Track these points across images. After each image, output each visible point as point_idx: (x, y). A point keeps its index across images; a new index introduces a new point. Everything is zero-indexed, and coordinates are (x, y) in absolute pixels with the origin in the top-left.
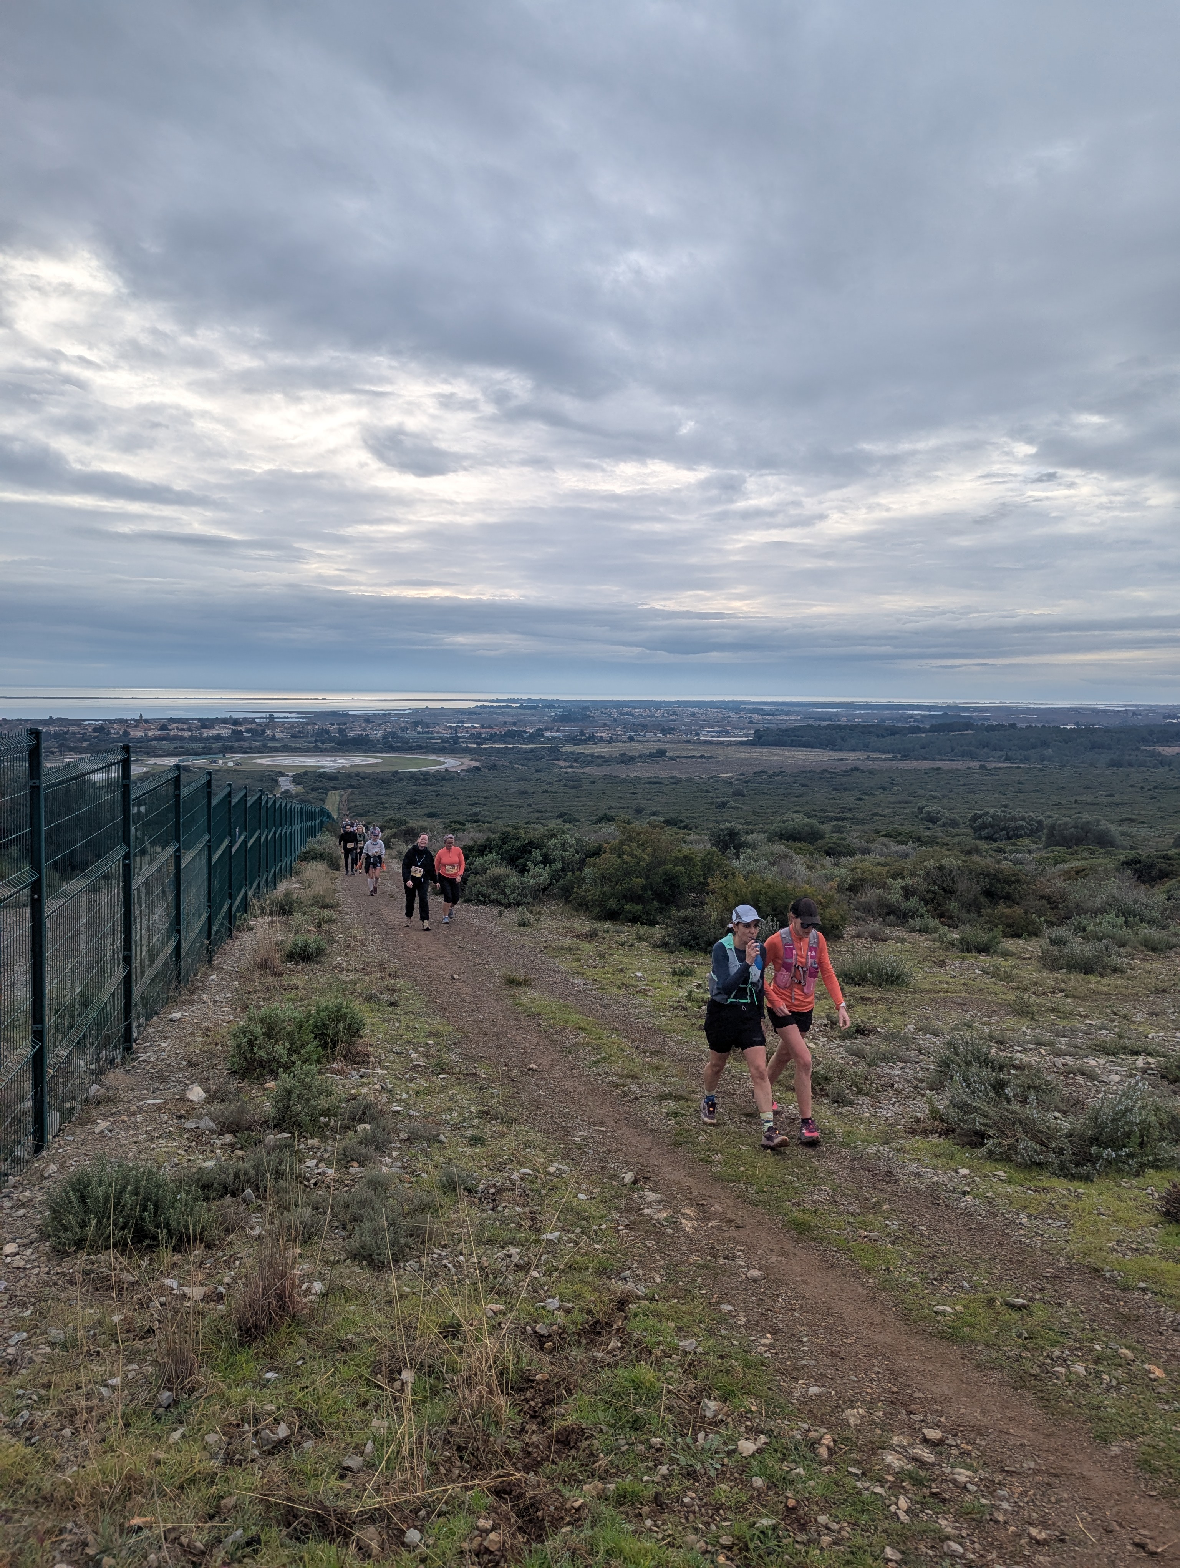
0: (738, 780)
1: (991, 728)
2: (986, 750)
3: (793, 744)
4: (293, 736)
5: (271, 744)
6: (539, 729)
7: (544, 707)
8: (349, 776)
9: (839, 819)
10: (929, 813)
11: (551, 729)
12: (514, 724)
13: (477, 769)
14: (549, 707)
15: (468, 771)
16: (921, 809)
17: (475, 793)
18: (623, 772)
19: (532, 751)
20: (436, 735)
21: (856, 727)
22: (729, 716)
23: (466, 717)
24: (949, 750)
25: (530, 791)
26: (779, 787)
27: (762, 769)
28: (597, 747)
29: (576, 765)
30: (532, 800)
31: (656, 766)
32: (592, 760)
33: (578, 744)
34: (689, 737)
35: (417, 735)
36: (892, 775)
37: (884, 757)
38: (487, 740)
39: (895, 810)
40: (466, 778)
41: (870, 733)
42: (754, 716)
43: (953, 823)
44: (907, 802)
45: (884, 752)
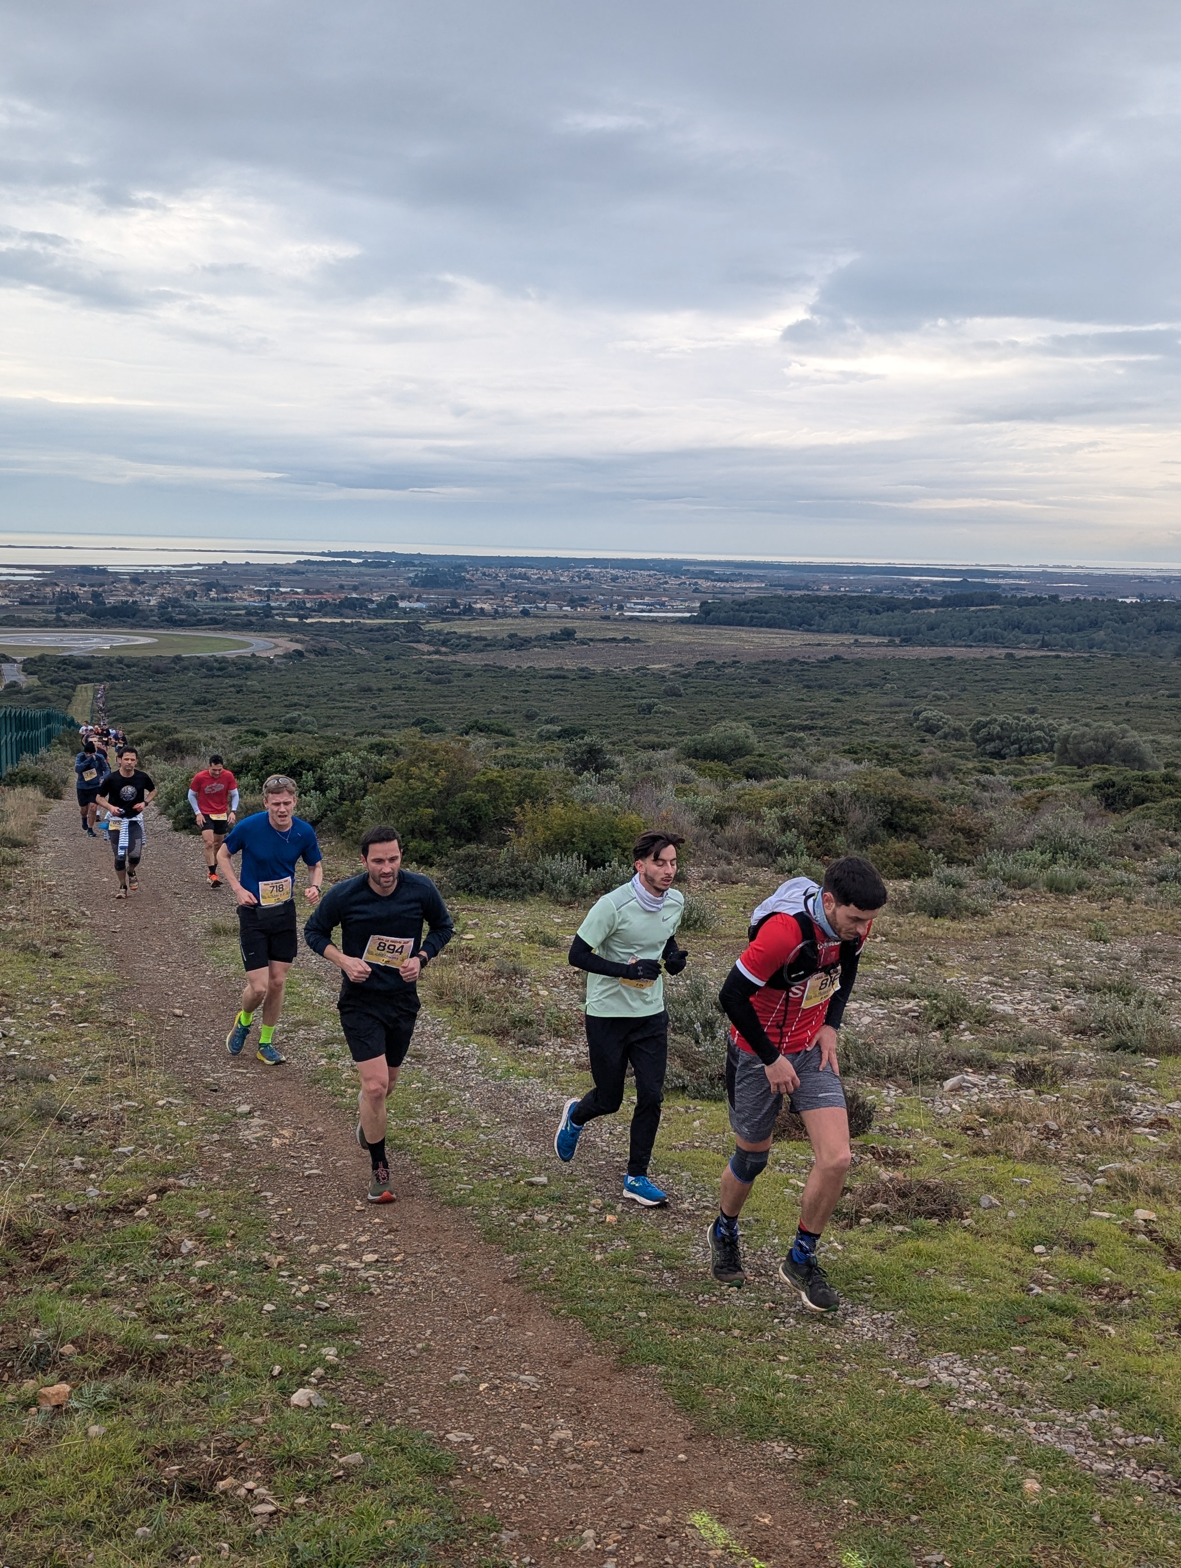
0: (674, 673)
1: (1027, 602)
2: (1015, 632)
3: (751, 624)
4: (23, 602)
6: (392, 597)
7: (398, 565)
8: (107, 662)
9: (804, 728)
10: (927, 720)
11: (409, 598)
12: (355, 588)
13: (299, 653)
14: (405, 564)
15: (288, 656)
16: (917, 714)
17: (295, 690)
18: (512, 660)
19: (380, 628)
20: (238, 603)
21: (841, 598)
22: (666, 583)
23: (283, 577)
24: (967, 631)
25: (375, 688)
26: (730, 683)
27: (708, 658)
28: (476, 625)
29: (443, 649)
30: (378, 700)
31: (560, 652)
32: (467, 643)
33: (448, 620)
34: (608, 612)
35: (210, 604)
36: (885, 666)
37: (876, 641)
38: (314, 611)
39: (883, 716)
40: (283, 667)
41: (859, 607)
42: (700, 582)
43: (958, 734)
44: (900, 705)
45: (878, 635)
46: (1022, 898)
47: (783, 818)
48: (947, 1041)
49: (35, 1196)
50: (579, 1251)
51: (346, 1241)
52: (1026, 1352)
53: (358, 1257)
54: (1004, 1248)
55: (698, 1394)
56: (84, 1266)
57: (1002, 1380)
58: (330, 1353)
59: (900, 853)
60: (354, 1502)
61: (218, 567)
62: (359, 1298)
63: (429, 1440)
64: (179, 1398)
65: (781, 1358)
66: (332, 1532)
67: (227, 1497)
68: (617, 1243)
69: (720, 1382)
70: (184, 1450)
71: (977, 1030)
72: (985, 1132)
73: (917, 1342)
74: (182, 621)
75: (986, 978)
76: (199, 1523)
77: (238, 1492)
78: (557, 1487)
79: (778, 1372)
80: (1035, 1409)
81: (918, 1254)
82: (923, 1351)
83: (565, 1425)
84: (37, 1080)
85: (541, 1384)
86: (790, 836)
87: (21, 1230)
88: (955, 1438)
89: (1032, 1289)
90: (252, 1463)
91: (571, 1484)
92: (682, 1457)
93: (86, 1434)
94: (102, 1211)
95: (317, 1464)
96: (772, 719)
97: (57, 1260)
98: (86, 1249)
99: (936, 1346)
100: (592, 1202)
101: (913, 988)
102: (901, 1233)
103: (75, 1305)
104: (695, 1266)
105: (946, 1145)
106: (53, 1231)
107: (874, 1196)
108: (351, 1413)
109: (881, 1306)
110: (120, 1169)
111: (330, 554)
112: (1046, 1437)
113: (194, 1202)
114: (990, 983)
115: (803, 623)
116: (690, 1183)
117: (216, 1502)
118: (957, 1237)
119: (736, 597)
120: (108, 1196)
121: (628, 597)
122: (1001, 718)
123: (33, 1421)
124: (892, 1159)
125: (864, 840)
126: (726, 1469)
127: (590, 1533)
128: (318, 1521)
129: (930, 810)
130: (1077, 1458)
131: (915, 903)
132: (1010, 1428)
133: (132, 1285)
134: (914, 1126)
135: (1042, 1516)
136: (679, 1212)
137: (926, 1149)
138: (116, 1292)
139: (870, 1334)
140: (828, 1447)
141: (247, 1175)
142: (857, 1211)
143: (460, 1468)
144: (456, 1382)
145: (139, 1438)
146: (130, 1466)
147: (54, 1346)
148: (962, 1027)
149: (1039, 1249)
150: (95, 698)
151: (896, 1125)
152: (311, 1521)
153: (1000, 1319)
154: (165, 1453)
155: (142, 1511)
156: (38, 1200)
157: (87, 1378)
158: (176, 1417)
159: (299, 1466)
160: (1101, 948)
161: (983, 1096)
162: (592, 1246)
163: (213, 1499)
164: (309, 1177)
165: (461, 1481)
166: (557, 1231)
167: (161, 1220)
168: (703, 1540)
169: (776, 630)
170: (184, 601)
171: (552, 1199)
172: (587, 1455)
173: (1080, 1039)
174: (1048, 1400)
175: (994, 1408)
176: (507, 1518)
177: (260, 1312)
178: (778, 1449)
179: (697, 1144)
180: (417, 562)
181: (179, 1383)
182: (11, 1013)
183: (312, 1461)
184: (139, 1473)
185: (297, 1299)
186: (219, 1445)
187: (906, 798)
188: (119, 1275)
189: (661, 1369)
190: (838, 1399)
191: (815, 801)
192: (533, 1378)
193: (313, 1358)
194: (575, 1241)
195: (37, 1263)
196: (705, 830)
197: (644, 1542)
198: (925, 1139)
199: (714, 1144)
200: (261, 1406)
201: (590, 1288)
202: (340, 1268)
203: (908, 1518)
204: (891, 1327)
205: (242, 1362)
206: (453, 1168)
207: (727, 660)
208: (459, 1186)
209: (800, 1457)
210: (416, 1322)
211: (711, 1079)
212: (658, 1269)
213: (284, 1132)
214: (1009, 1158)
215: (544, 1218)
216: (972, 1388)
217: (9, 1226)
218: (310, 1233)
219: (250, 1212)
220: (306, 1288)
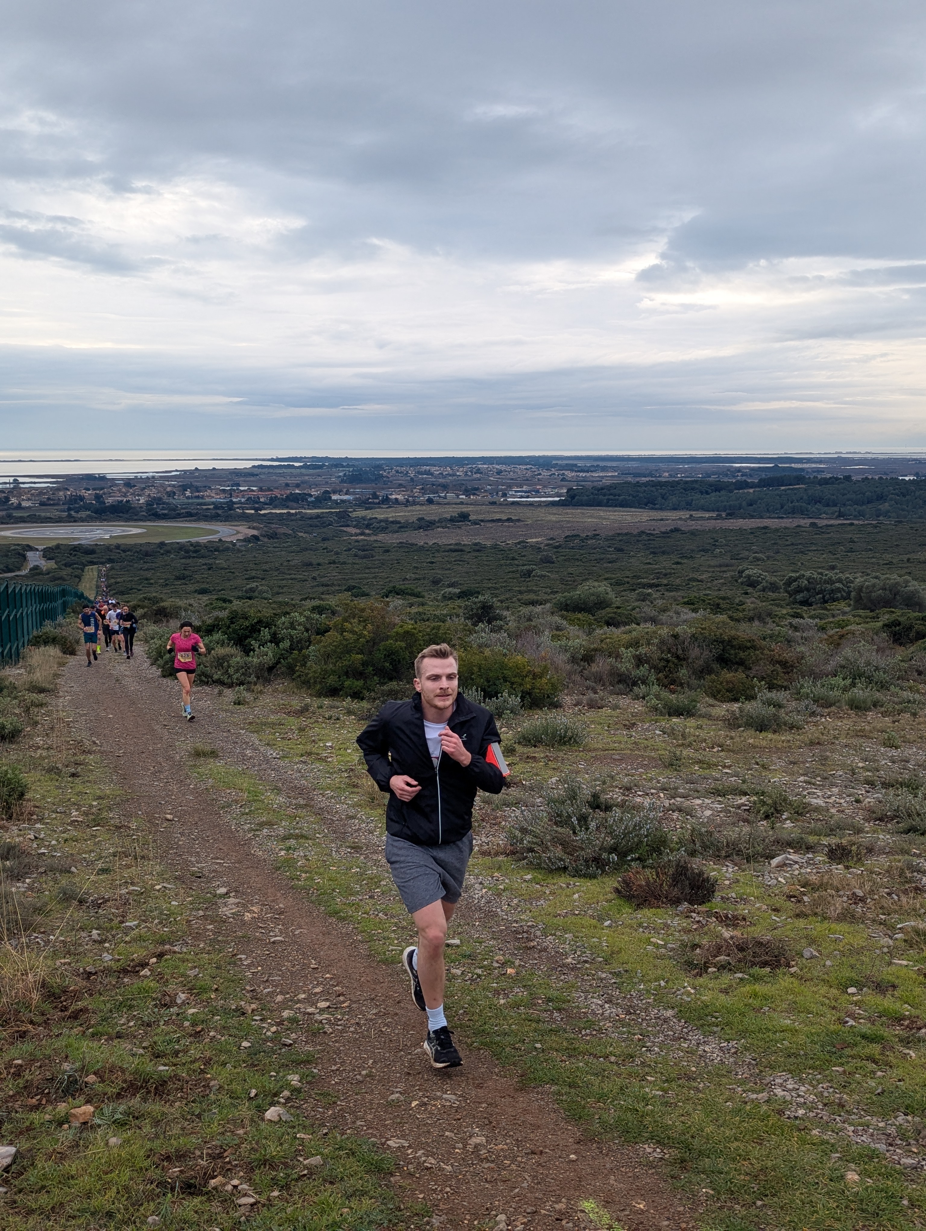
0: (547, 545)
1: (825, 482)
2: (818, 506)
3: (608, 505)
4: (42, 504)
5: (17, 514)
6: (326, 492)
7: (330, 466)
8: (108, 548)
9: (651, 586)
10: (749, 577)
11: (339, 492)
13: (255, 538)
14: (336, 466)
15: (244, 540)
16: (741, 572)
17: (253, 566)
18: (420, 538)
19: (318, 516)
20: (207, 500)
21: (678, 483)
22: (540, 474)
23: (242, 479)
24: (779, 506)
25: (315, 562)
26: (592, 551)
27: (574, 533)
28: (392, 511)
29: (367, 531)
30: (317, 572)
31: (458, 531)
32: (385, 526)
33: (370, 508)
34: (495, 498)
35: (186, 501)
36: (715, 535)
37: (707, 515)
38: (267, 504)
39: (714, 575)
40: (243, 548)
41: (693, 489)
42: (566, 473)
43: (774, 587)
44: (727, 566)
45: (708, 511)
46: (829, 715)
47: (637, 656)
48: (773, 828)
49: (63, 961)
50: (487, 997)
51: (304, 992)
52: (844, 1072)
53: (314, 1004)
54: (823, 990)
55: (584, 1108)
56: (102, 1014)
57: (826, 1094)
58: (294, 1079)
59: (731, 682)
60: (317, 1195)
61: (191, 472)
62: (315, 1036)
63: (374, 1146)
64: (178, 1116)
65: (649, 1078)
66: (300, 1218)
67: (217, 1192)
68: (516, 990)
69: (601, 1097)
70: (184, 1156)
71: (796, 820)
72: (806, 899)
73: (757, 1065)
74: (165, 515)
75: (802, 778)
76: (196, 1212)
77: (226, 1188)
78: (475, 1182)
79: (647, 1090)
80: (853, 1117)
81: (755, 995)
82: (761, 1071)
83: (479, 1133)
84: (61, 871)
85: (460, 1101)
86: (644, 670)
87: (52, 987)
88: (790, 1140)
89: (847, 1022)
90: (236, 1166)
91: (486, 1179)
92: (573, 1156)
93: (107, 1144)
94: (115, 971)
95: (286, 1165)
96: (626, 579)
97: (81, 1010)
98: (103, 1001)
99: (772, 1067)
100: (496, 958)
101: (744, 787)
102: (741, 979)
103: (95, 1044)
104: (578, 1007)
105: (774, 910)
106: (77, 988)
107: (719, 949)
108: (312, 1125)
109: (727, 1037)
110: (127, 939)
111: (278, 460)
112: (862, 1138)
113: (185, 964)
114: (805, 782)
115: (649, 503)
116: (572, 943)
117: (210, 1196)
118: (785, 982)
119: (595, 484)
120: (119, 960)
121: (510, 487)
122: (808, 574)
123: (66, 1135)
124: (731, 921)
125: (701, 672)
126: (608, 1166)
127: (502, 1217)
128: (289, 1210)
129: (754, 648)
130: (888, 1155)
131: (744, 720)
132: (833, 1131)
133: (139, 1029)
134: (749, 895)
135: (862, 1200)
136: (564, 965)
137: (758, 913)
138: (128, 1035)
139: (719, 1059)
140: (688, 1148)
141: (225, 942)
142: (705, 963)
143: (398, 1167)
144: (393, 1101)
145: (148, 1147)
146: (141, 1169)
147: (81, 1077)
148: (784, 817)
149: (852, 990)
150: (99, 577)
151: (734, 895)
152: (284, 1209)
153: (822, 1046)
154: (168, 1158)
155: (152, 1204)
156: (65, 964)
157: (106, 1101)
158: (176, 1130)
159: (272, 1167)
160: (894, 752)
161: (803, 871)
162: (497, 992)
163: (207, 1193)
164: (274, 942)
165: (399, 1178)
166: (469, 982)
167: (160, 977)
168: (591, 1222)
169: (628, 509)
170: (165, 499)
171: (464, 956)
172: (498, 1156)
173: (878, 825)
174: (863, 1109)
175: (820, 1116)
176: (436, 1206)
177: (239, 1048)
178: (649, 1150)
179: (577, 912)
180: (345, 464)
181: (177, 1104)
182: (41, 820)
183: (282, 1163)
184: (149, 1174)
185: (268, 1037)
186: (210, 1152)
187: (734, 638)
188: (129, 1021)
189: (554, 1088)
190: (695, 1110)
191: (662, 642)
192: (454, 1097)
193: (281, 1083)
194: (483, 990)
195: (66, 1013)
196: (576, 667)
197: (545, 1224)
198: (757, 905)
199: (590, 912)
200: (242, 1121)
201: (496, 1026)
202: (300, 1013)
203: (754, 1203)
204: (736, 1053)
205: (226, 1087)
206: (386, 934)
207: (589, 534)
208: (391, 948)
209: (667, 1156)
210: (360, 1054)
211: (586, 861)
212: (549, 1010)
213: (253, 908)
214: (825, 919)
215: (459, 972)
216: (802, 1100)
217: (44, 985)
218: (276, 986)
219: (229, 970)
220: (274, 1029)
